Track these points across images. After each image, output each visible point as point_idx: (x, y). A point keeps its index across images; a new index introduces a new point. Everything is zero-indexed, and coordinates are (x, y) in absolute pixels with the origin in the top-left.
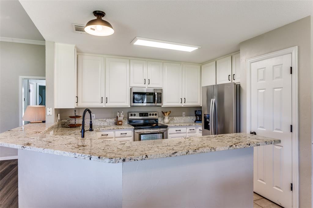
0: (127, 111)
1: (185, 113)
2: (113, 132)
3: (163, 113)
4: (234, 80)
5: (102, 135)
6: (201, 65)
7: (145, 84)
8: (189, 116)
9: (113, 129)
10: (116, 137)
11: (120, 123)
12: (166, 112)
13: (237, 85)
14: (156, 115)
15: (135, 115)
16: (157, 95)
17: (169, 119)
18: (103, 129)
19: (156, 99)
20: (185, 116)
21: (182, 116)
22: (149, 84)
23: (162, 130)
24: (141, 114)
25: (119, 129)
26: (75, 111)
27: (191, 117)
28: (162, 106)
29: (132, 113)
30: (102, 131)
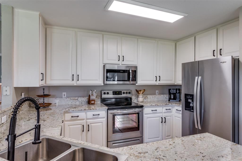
0: (100, 89)
1: (158, 91)
2: (84, 113)
3: (137, 91)
4: (221, 55)
5: (72, 117)
6: (175, 42)
7: (119, 60)
8: (162, 94)
9: (85, 110)
10: (87, 119)
11: (92, 102)
12: (140, 91)
13: (235, 60)
14: (129, 93)
15: (108, 93)
16: (132, 73)
17: (143, 97)
18: (73, 110)
19: (131, 76)
20: (159, 94)
21: (155, 94)
22: (123, 61)
23: (137, 110)
24: (115, 93)
25: (91, 110)
26: (44, 89)
27: (164, 95)
28: (137, 84)
29: (105, 91)
30: (71, 112)
